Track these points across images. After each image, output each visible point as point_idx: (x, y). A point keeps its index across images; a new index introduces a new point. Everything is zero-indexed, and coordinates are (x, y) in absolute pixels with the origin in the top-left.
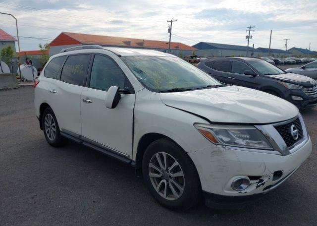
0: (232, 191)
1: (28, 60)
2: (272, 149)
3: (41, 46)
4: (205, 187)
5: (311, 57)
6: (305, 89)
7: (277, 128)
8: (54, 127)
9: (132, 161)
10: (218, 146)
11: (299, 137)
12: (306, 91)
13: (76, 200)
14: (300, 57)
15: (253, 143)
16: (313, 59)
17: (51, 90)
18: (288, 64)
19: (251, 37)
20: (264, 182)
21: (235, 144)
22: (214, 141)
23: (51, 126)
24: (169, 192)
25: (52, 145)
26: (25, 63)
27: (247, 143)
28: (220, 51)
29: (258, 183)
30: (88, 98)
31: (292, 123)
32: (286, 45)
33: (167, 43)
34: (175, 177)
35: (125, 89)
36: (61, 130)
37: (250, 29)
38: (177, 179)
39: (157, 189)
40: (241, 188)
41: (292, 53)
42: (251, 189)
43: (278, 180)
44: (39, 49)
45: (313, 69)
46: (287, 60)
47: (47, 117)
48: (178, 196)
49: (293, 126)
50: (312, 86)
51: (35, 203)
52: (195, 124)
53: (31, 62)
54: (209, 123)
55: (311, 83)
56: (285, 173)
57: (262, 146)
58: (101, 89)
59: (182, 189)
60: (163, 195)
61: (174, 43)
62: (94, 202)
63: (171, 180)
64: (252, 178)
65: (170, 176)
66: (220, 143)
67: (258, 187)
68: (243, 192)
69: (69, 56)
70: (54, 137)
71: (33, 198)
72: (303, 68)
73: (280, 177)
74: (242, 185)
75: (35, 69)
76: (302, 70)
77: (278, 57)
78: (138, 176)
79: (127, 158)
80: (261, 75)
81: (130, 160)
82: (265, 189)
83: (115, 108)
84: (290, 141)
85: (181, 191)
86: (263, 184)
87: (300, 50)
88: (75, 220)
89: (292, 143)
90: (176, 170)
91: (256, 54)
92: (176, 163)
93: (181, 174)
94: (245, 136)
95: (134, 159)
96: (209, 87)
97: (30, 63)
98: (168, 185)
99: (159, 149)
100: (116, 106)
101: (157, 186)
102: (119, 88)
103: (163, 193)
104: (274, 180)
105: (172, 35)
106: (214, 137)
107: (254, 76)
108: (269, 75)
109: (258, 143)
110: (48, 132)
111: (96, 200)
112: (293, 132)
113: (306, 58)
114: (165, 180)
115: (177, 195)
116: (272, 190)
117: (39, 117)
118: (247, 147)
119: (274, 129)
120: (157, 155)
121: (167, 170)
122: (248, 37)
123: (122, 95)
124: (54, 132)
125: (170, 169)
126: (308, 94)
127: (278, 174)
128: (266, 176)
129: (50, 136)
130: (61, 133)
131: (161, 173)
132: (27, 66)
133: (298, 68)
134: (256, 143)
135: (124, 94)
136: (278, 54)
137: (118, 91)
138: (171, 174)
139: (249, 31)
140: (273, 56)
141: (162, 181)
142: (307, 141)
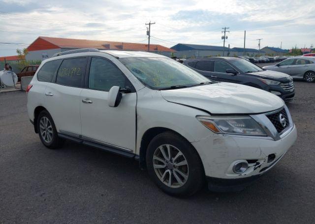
0: (233, 174)
1: (8, 66)
2: (266, 135)
3: (18, 52)
4: (208, 173)
5: (284, 55)
6: (282, 84)
7: (268, 116)
8: (50, 129)
9: (135, 155)
10: (219, 135)
11: (286, 124)
12: (284, 86)
13: (85, 195)
14: (273, 55)
15: (249, 131)
16: (285, 57)
17: (47, 94)
18: (262, 62)
19: (227, 38)
20: (260, 164)
21: (234, 132)
22: (216, 131)
23: (47, 129)
24: (174, 181)
25: (49, 147)
26: (5, 69)
27: (244, 131)
28: (198, 52)
29: (255, 165)
30: (88, 99)
31: (281, 112)
32: (259, 44)
33: (146, 46)
34: (179, 167)
35: (126, 88)
36: (58, 131)
37: (225, 30)
38: (180, 168)
39: (162, 179)
40: (241, 171)
41: (265, 52)
42: (249, 172)
43: (272, 162)
44: (17, 54)
45: (287, 66)
46: (261, 58)
47: (43, 119)
48: (183, 184)
49: (281, 115)
50: (288, 81)
51: (45, 200)
52: (197, 116)
53: (10, 67)
54: (209, 115)
55: (288, 79)
56: (277, 156)
57: (257, 133)
58: (100, 90)
59: (186, 177)
60: (168, 184)
61: (153, 45)
62: (102, 195)
63: (174, 170)
64: (250, 161)
65: (174, 166)
66: (220, 132)
67: (255, 169)
68: (243, 174)
69: (64, 60)
70: (51, 139)
71: (41, 196)
72: (278, 65)
73: (273, 160)
74: (241, 169)
75: (15, 74)
76: (277, 67)
77: (252, 56)
78: (142, 169)
79: (130, 153)
80: (242, 73)
81: (134, 154)
82: (261, 171)
83: (118, 107)
84: (280, 128)
85: (185, 178)
86: (259, 167)
87: (272, 49)
88: (88, 212)
89: (281, 130)
90: (180, 159)
91: (231, 53)
92: (180, 153)
93: (185, 162)
94: (241, 125)
95: (138, 153)
96: (202, 84)
97: (10, 69)
98: (172, 175)
99: (163, 141)
100: (118, 105)
101: (161, 177)
102: (120, 88)
103: (168, 183)
104: (268, 162)
105: (150, 38)
106: (215, 127)
107: (235, 74)
108: (249, 72)
109: (253, 131)
110: (44, 134)
111: (104, 194)
112: (282, 120)
113: (278, 57)
114: (170, 169)
115: (182, 182)
116: (267, 171)
117: (33, 121)
118: (244, 134)
119: (266, 117)
120: (161, 147)
121: (171, 160)
122: (223, 38)
123: (123, 95)
124: (51, 134)
125: (174, 159)
126: (285, 88)
127: (272, 157)
128: (262, 159)
129: (46, 138)
130: (59, 135)
131: (165, 163)
132: (6, 71)
133: (273, 66)
134: (251, 131)
135: (125, 93)
136: (252, 53)
137: (120, 91)
138: (175, 164)
139: (225, 32)
140: (248, 55)
141: (167, 171)
142: (293, 128)
